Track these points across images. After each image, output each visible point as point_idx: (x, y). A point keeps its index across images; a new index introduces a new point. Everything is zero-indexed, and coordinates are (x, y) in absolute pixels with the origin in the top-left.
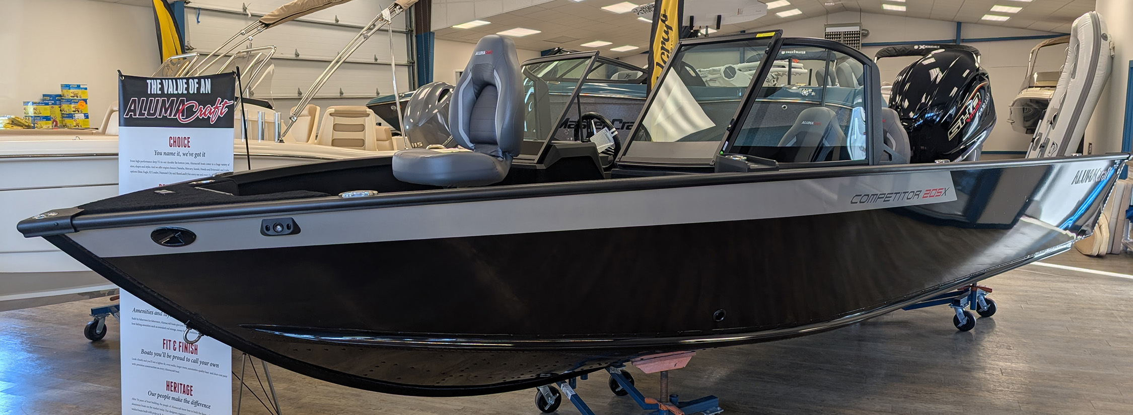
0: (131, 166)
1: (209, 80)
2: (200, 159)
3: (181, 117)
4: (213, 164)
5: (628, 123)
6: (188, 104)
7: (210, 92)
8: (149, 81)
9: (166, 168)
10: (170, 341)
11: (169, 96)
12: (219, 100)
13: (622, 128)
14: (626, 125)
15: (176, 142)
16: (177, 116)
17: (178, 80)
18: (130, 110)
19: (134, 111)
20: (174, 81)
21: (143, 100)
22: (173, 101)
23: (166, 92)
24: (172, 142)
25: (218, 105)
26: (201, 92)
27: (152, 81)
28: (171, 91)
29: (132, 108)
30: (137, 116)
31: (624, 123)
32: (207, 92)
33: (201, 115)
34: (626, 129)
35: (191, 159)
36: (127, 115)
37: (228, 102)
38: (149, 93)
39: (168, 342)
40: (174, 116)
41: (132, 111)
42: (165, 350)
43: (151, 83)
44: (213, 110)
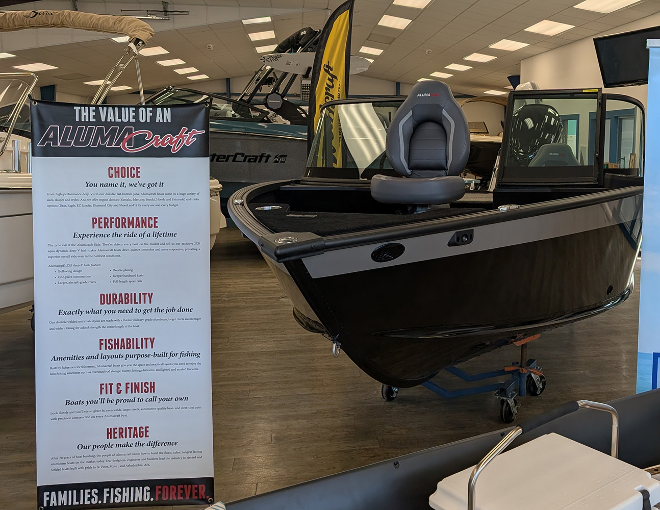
0: (47, 200)
1: (169, 109)
2: (157, 189)
3: (126, 147)
4: (175, 194)
5: (250, 156)
6: (136, 133)
7: (170, 121)
8: (77, 109)
9: (103, 200)
10: (111, 384)
11: (107, 124)
12: (185, 129)
13: (244, 161)
14: (248, 158)
15: (120, 172)
16: (121, 145)
17: (123, 109)
18: (46, 138)
19: (54, 140)
20: (116, 109)
21: (68, 129)
22: (114, 130)
23: (103, 120)
24: (112, 172)
25: (183, 135)
26: (157, 121)
27: (83, 108)
28: (110, 118)
29: (51, 136)
30: (59, 145)
31: (246, 156)
32: (165, 121)
33: (156, 144)
34: (248, 162)
35: (145, 190)
36: (42, 143)
37: (197, 131)
38: (77, 119)
39: (109, 386)
40: (118, 144)
41: (51, 139)
42: (104, 395)
43: (80, 111)
44: (175, 139)
